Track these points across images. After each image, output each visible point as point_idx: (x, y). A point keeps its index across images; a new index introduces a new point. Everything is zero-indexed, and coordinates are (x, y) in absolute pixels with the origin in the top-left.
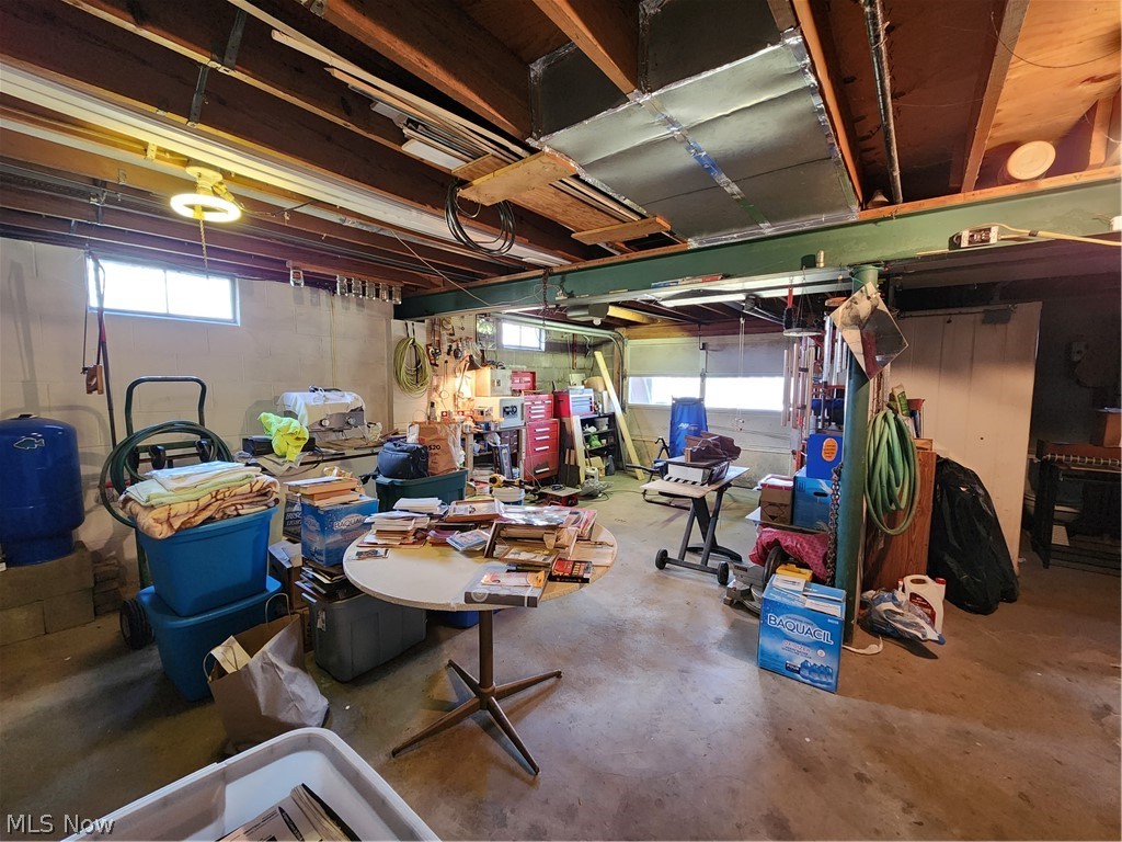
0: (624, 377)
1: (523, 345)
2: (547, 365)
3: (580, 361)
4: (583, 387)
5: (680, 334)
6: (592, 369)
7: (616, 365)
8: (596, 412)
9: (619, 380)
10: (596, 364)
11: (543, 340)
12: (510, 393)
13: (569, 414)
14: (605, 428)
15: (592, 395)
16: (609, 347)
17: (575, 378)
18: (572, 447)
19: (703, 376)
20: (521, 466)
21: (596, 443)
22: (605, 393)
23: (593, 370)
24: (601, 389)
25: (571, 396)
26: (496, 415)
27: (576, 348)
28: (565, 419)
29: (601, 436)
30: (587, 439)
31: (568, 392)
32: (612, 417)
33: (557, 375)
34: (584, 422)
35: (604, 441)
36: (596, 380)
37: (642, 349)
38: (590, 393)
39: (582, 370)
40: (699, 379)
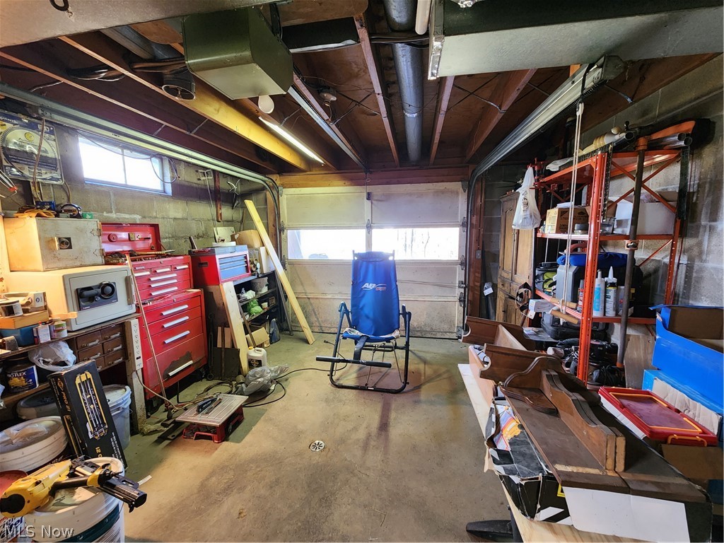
0: (282, 230)
1: (130, 183)
2: (179, 215)
3: (226, 212)
4: (234, 243)
5: (342, 183)
6: (242, 222)
7: (271, 218)
8: (253, 273)
9: (277, 232)
10: (247, 215)
11: (168, 179)
12: (100, 260)
13: (217, 281)
14: (265, 290)
15: (247, 252)
16: (261, 196)
17: (222, 232)
18: (226, 324)
19: (369, 227)
20: (137, 381)
21: (257, 310)
22: (262, 250)
23: (244, 223)
24: (257, 244)
25: (217, 257)
26: (60, 307)
27: (219, 196)
28: (212, 288)
29: (261, 300)
30: (245, 308)
31: (213, 251)
32: (272, 276)
33: (195, 228)
34: (238, 289)
35: (265, 305)
36: (249, 234)
37: (300, 198)
38: (244, 251)
39: (229, 223)
40: (364, 231)
